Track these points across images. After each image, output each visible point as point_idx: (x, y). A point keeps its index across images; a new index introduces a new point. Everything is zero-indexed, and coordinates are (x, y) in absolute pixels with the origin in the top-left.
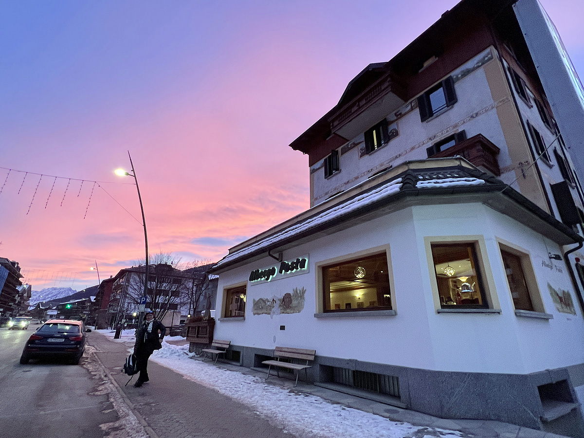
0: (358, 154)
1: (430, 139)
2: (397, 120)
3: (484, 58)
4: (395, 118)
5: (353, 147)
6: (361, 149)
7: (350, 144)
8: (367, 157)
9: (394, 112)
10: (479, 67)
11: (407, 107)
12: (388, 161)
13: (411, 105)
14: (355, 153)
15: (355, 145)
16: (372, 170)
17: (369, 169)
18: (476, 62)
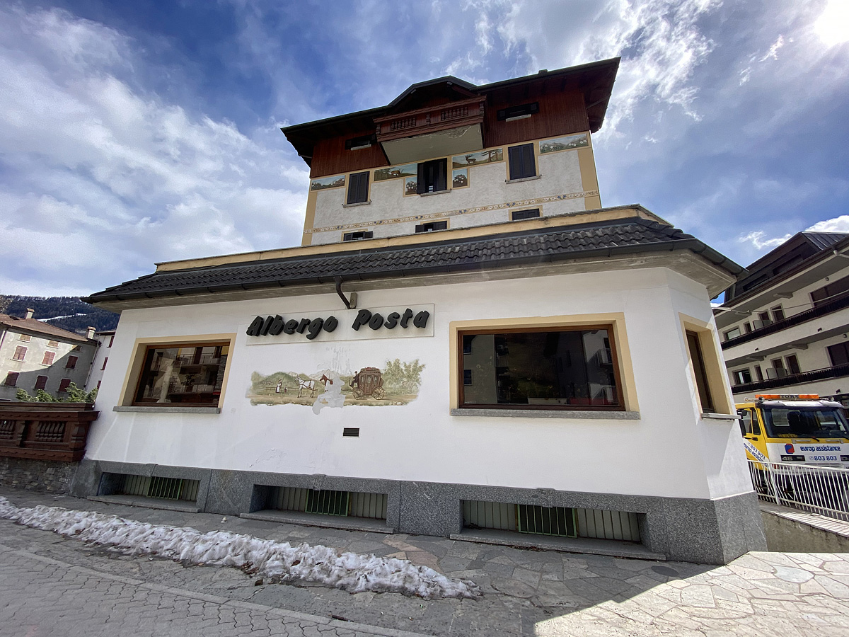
0: (404, 189)
1: (508, 204)
2: (467, 165)
3: (580, 140)
4: (466, 162)
5: (397, 177)
6: (408, 184)
7: (393, 170)
8: (416, 197)
9: (466, 154)
10: (573, 147)
11: (484, 155)
12: (448, 214)
13: (490, 155)
14: (399, 185)
15: (399, 175)
16: (422, 217)
17: (419, 215)
18: (571, 140)
